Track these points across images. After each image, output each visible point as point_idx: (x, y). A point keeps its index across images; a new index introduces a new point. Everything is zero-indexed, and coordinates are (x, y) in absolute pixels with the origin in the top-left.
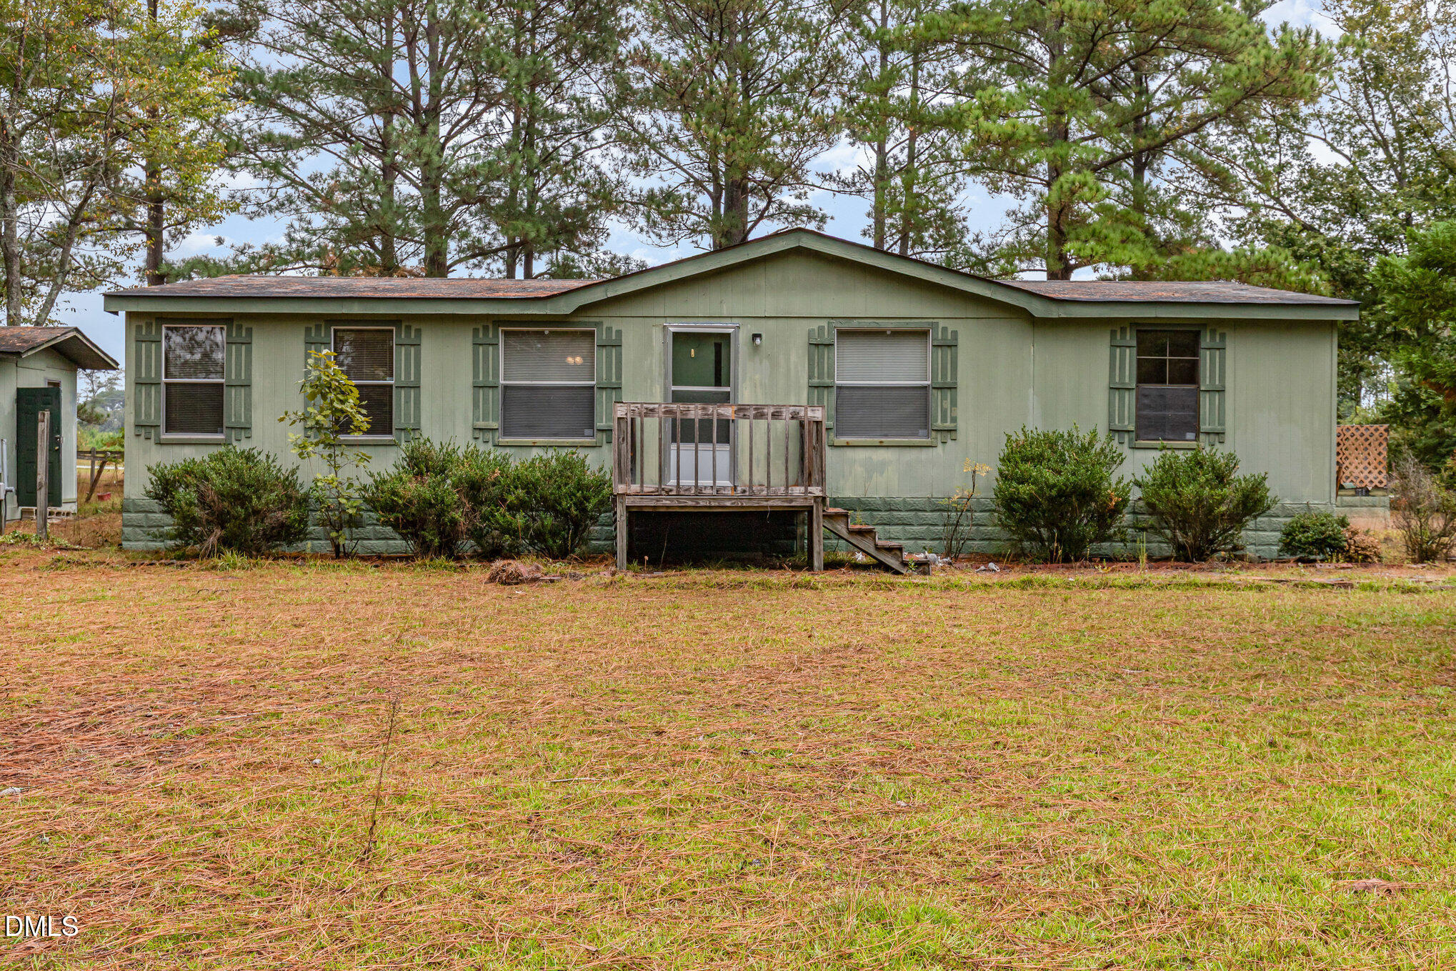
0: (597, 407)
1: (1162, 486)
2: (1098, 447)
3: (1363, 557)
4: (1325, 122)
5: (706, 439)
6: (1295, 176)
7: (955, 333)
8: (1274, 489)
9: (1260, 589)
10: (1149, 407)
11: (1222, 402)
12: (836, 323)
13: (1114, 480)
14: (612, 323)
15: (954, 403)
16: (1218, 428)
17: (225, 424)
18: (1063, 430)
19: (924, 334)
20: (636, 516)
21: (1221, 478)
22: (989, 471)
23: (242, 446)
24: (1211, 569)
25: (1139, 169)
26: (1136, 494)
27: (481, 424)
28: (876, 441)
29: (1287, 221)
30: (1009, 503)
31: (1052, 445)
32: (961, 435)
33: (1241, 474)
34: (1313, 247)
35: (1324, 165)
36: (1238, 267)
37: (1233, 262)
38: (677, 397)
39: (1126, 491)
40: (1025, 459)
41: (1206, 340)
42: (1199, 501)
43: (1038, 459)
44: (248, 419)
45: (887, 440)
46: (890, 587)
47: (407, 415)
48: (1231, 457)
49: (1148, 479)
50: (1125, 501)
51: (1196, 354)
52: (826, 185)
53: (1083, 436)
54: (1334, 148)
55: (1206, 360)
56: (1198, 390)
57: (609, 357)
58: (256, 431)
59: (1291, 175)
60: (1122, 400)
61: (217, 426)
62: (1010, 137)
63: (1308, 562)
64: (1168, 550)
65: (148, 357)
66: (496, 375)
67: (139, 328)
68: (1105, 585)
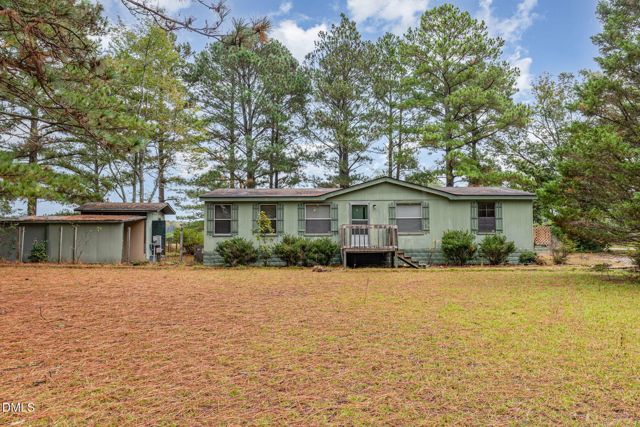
0: (331, 225)
1: (486, 245)
2: (468, 234)
3: (541, 263)
4: (534, 128)
5: (362, 234)
6: (525, 145)
7: (428, 204)
8: (516, 245)
9: (513, 271)
10: (481, 223)
11: (502, 222)
12: (396, 202)
13: (473, 243)
14: (335, 202)
15: (428, 223)
16: (501, 229)
17: (231, 231)
18: (459, 230)
19: (420, 204)
20: (348, 254)
21: (502, 243)
22: (439, 241)
23: (236, 237)
24: (500, 267)
25: (474, 144)
26: (479, 247)
27: (300, 230)
28: (407, 233)
29: (523, 160)
30: (445, 250)
31: (456, 234)
32: (430, 231)
33: (507, 241)
34: (531, 169)
35: (534, 142)
36: (506, 177)
37: (505, 176)
38: (354, 223)
39: (476, 246)
40: (449, 238)
41: (497, 205)
42: (496, 249)
43: (453, 238)
44: (237, 229)
45: (411, 233)
46: (417, 272)
47: (280, 228)
48: (504, 237)
49: (482, 243)
50: (476, 249)
51: (494, 208)
52: (375, 151)
53: (465, 231)
54: (537, 136)
55: (497, 210)
56: (495, 219)
57: (335, 212)
58: (239, 233)
59: (523, 145)
60: (474, 222)
61: (229, 231)
62: (435, 139)
63: (526, 265)
64: (488, 262)
65: (211, 213)
66: (304, 217)
67: (208, 206)
68: (473, 271)
